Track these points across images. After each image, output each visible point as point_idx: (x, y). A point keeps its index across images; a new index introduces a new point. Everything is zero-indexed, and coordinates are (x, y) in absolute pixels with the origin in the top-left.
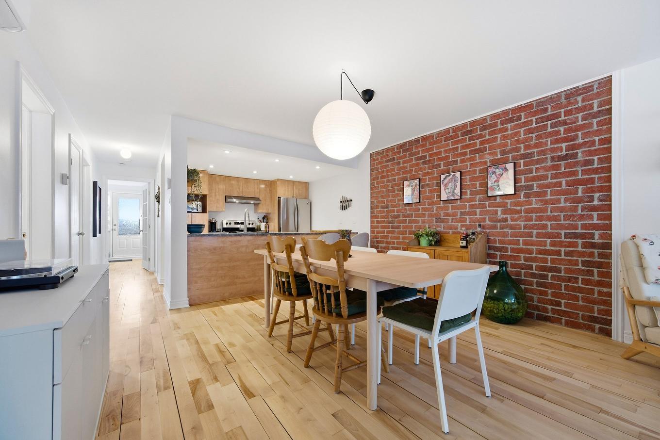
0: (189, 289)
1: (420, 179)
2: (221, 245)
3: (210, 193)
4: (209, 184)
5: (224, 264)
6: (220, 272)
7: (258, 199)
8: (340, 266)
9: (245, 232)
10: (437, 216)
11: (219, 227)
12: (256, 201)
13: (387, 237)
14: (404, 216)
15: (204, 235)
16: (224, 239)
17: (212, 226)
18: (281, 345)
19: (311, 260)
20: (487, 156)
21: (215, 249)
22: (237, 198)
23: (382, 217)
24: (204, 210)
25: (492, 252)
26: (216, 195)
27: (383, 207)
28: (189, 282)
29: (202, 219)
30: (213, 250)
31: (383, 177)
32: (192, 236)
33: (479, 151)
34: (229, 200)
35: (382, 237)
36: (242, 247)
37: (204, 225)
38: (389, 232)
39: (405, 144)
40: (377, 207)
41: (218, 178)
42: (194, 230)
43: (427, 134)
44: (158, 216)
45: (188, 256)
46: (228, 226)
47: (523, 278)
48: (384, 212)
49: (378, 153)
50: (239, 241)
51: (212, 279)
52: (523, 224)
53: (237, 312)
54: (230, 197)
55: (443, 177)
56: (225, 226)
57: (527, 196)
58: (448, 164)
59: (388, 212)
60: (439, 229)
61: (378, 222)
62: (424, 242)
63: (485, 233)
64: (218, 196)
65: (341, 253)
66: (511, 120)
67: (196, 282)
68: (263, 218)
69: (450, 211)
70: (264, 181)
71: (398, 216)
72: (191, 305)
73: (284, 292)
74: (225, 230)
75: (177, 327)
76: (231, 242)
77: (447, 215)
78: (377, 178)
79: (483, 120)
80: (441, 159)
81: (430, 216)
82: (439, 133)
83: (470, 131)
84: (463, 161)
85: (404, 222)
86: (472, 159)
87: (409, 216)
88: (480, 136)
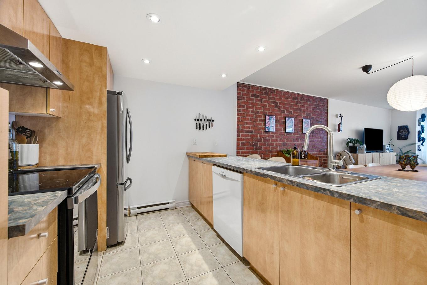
10: (283, 141)
14: (264, 140)
20: (302, 114)
23: (247, 140)
27: (248, 132)
40: (242, 131)
48: (248, 136)
49: (244, 86)
58: (288, 112)
59: (252, 136)
66: (308, 100)
69: (289, 139)
77: (288, 141)
78: (243, 106)
79: (302, 95)
80: (286, 108)
81: (280, 141)
82: (285, 92)
83: (295, 98)
84: (294, 112)
85: (264, 144)
86: (297, 113)
87: (268, 140)
88: (300, 103)
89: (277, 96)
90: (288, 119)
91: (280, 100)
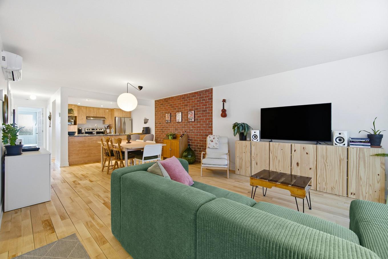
0: (69, 159)
1: (170, 113)
2: (84, 140)
3: (78, 115)
4: (78, 111)
5: (85, 148)
6: (83, 151)
7: (104, 118)
8: (119, 145)
9: (95, 134)
10: (175, 128)
11: (83, 131)
12: (103, 119)
13: (161, 136)
14: (166, 127)
15: (76, 136)
16: (85, 137)
17: (80, 131)
18: (106, 173)
19: (114, 144)
20: (188, 108)
21: (81, 142)
22: (93, 117)
23: (159, 127)
24: (75, 123)
25: (189, 141)
26: (81, 116)
27: (159, 123)
28: (69, 156)
29: (74, 129)
30: (80, 142)
31: (159, 111)
32: (70, 137)
33: (186, 105)
34: (88, 118)
35: (159, 136)
36: (94, 141)
37: (76, 132)
38: (161, 134)
39: (166, 99)
40: (157, 123)
41: (82, 109)
42: (71, 134)
43: (173, 96)
44: (50, 127)
45: (69, 145)
46: (88, 131)
47: (196, 149)
48: (159, 126)
49: (157, 101)
50: (92, 138)
51: (80, 154)
52: (196, 131)
53: (91, 166)
54: (89, 117)
55: (177, 113)
56: (86, 131)
57: (197, 122)
58: (178, 109)
59: (161, 125)
60: (176, 133)
61: (157, 130)
62: (170, 137)
63: (188, 134)
64: (82, 117)
65: (119, 141)
66: (193, 96)
67: (72, 156)
68: (108, 127)
69: (179, 126)
70: (108, 109)
71: (164, 128)
72: (70, 165)
73: (107, 155)
74: (86, 133)
75: (64, 171)
76: (89, 139)
77: (178, 127)
78: (157, 111)
79: (187, 94)
80: (176, 107)
81: (174, 128)
82: (176, 97)
83: (184, 98)
84: (182, 108)
85: (166, 130)
86: (184, 108)
87: (167, 127)
88: (186, 100)
89: (172, 101)
90: (178, 113)
91: (174, 102)
